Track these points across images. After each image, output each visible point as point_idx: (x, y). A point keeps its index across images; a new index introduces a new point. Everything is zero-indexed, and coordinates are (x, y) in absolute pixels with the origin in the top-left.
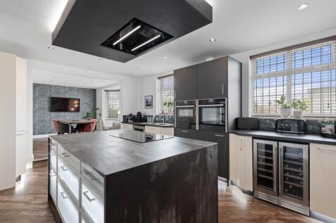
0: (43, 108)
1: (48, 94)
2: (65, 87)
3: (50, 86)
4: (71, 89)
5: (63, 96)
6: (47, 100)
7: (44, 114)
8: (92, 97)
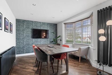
0: (28, 36)
1: (31, 27)
2: (40, 22)
3: (32, 22)
4: (44, 23)
5: (39, 28)
6: (31, 30)
7: (29, 40)
8: (55, 29)
